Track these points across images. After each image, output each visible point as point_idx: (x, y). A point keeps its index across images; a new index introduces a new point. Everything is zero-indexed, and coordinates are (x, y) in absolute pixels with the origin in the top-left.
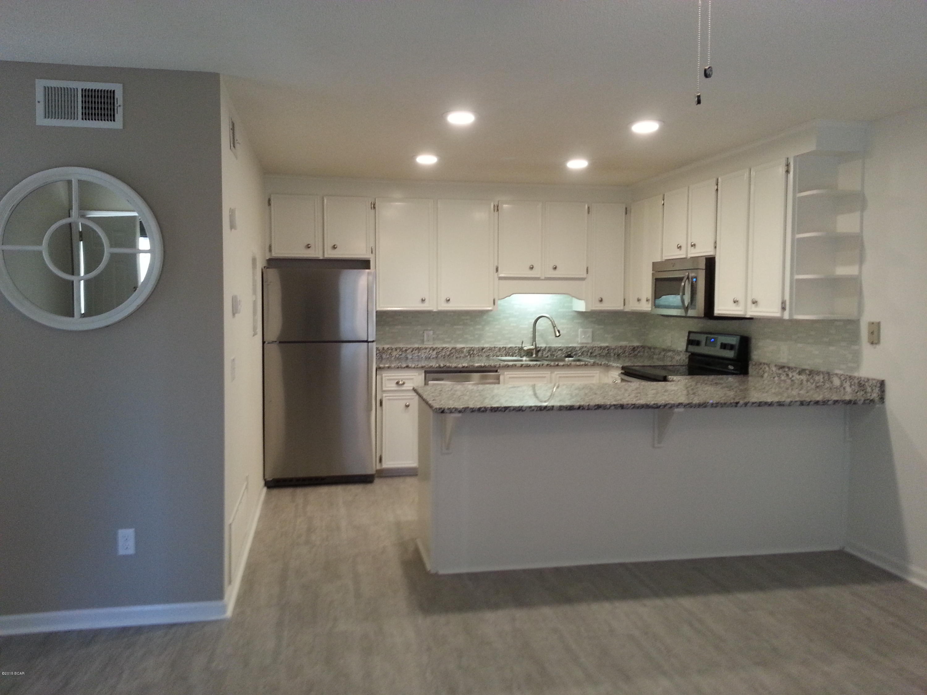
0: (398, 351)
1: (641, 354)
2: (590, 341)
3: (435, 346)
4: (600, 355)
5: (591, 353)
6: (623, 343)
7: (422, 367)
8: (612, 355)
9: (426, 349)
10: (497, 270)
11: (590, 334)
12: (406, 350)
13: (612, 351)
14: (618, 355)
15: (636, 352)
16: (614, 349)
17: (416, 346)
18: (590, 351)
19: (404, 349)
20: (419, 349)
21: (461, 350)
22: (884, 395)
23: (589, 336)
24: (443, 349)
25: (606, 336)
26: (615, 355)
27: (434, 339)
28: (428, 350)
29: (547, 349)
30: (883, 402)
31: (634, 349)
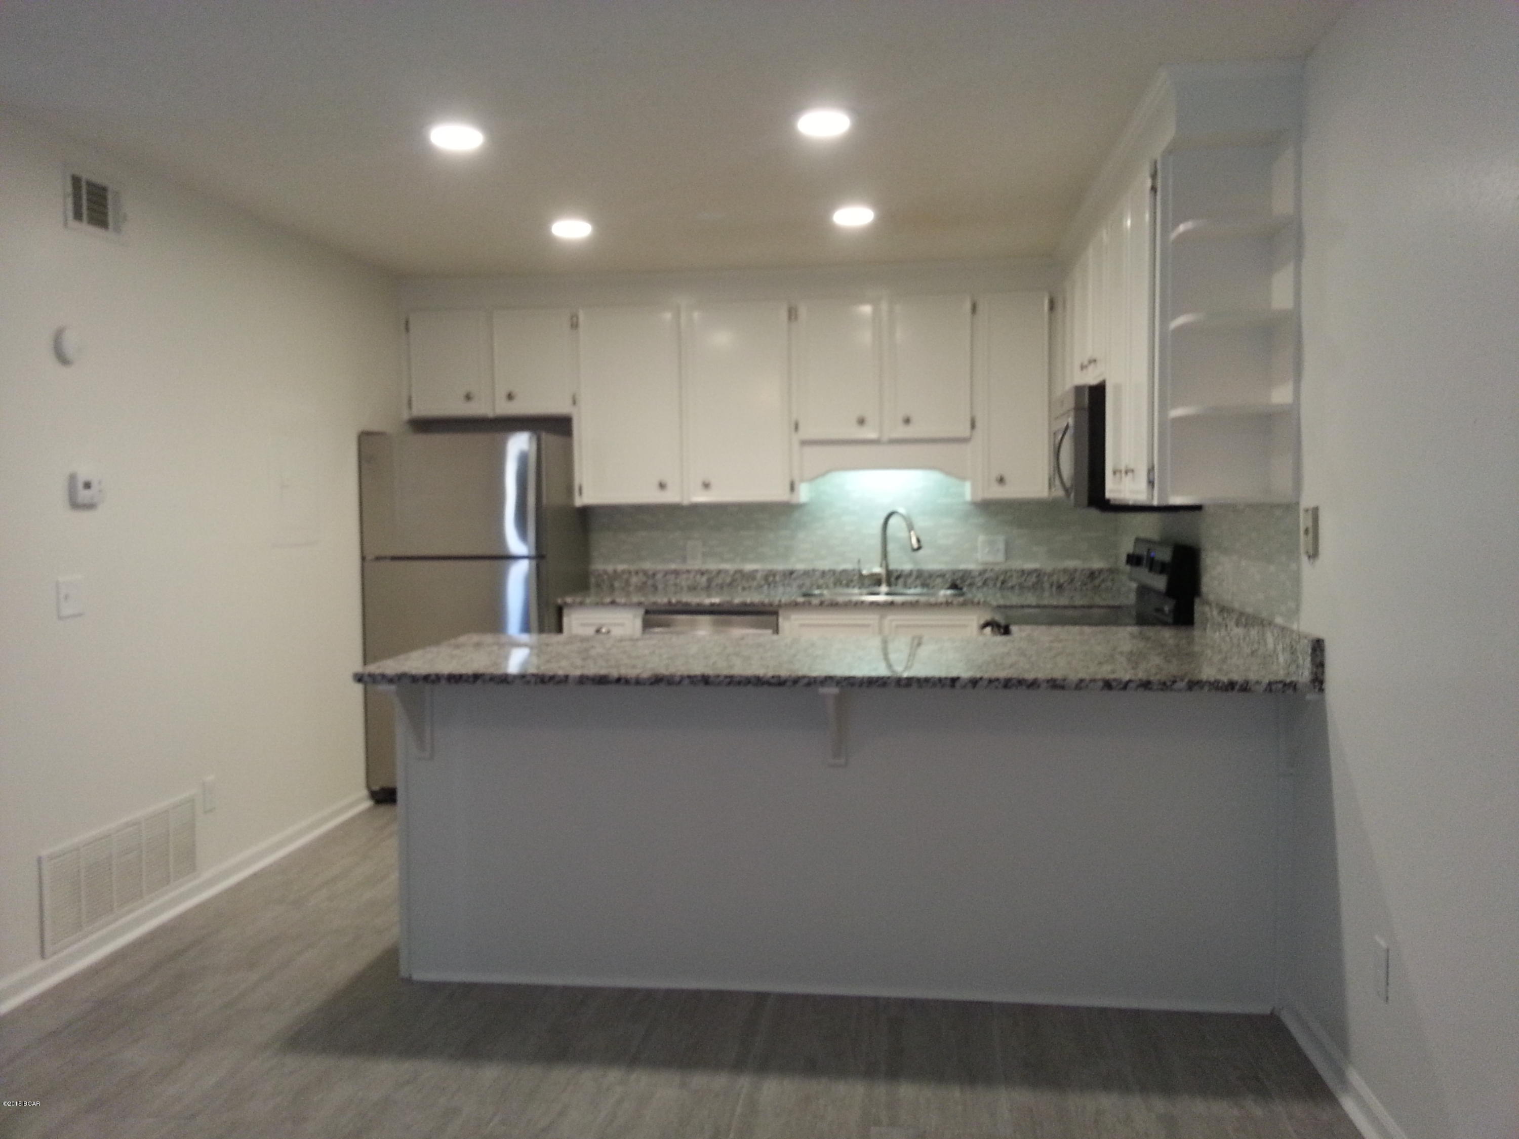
0: (641, 575)
1: (1109, 584)
2: (1000, 557)
3: (704, 567)
4: (1022, 587)
5: (1003, 582)
6: (1071, 564)
7: (640, 604)
8: (1046, 585)
9: (688, 571)
10: (797, 427)
11: (1001, 546)
12: (654, 575)
13: (1046, 578)
14: (1060, 587)
15: (1097, 582)
16: (1051, 575)
17: (673, 566)
18: (1002, 578)
19: (651, 573)
20: (676, 573)
21: (751, 575)
22: (1323, 673)
23: (998, 550)
24: (719, 572)
25: (1035, 549)
26: (1052, 585)
27: (704, 555)
28: (691, 576)
29: (915, 574)
30: (1321, 690)
31: (1092, 575)
